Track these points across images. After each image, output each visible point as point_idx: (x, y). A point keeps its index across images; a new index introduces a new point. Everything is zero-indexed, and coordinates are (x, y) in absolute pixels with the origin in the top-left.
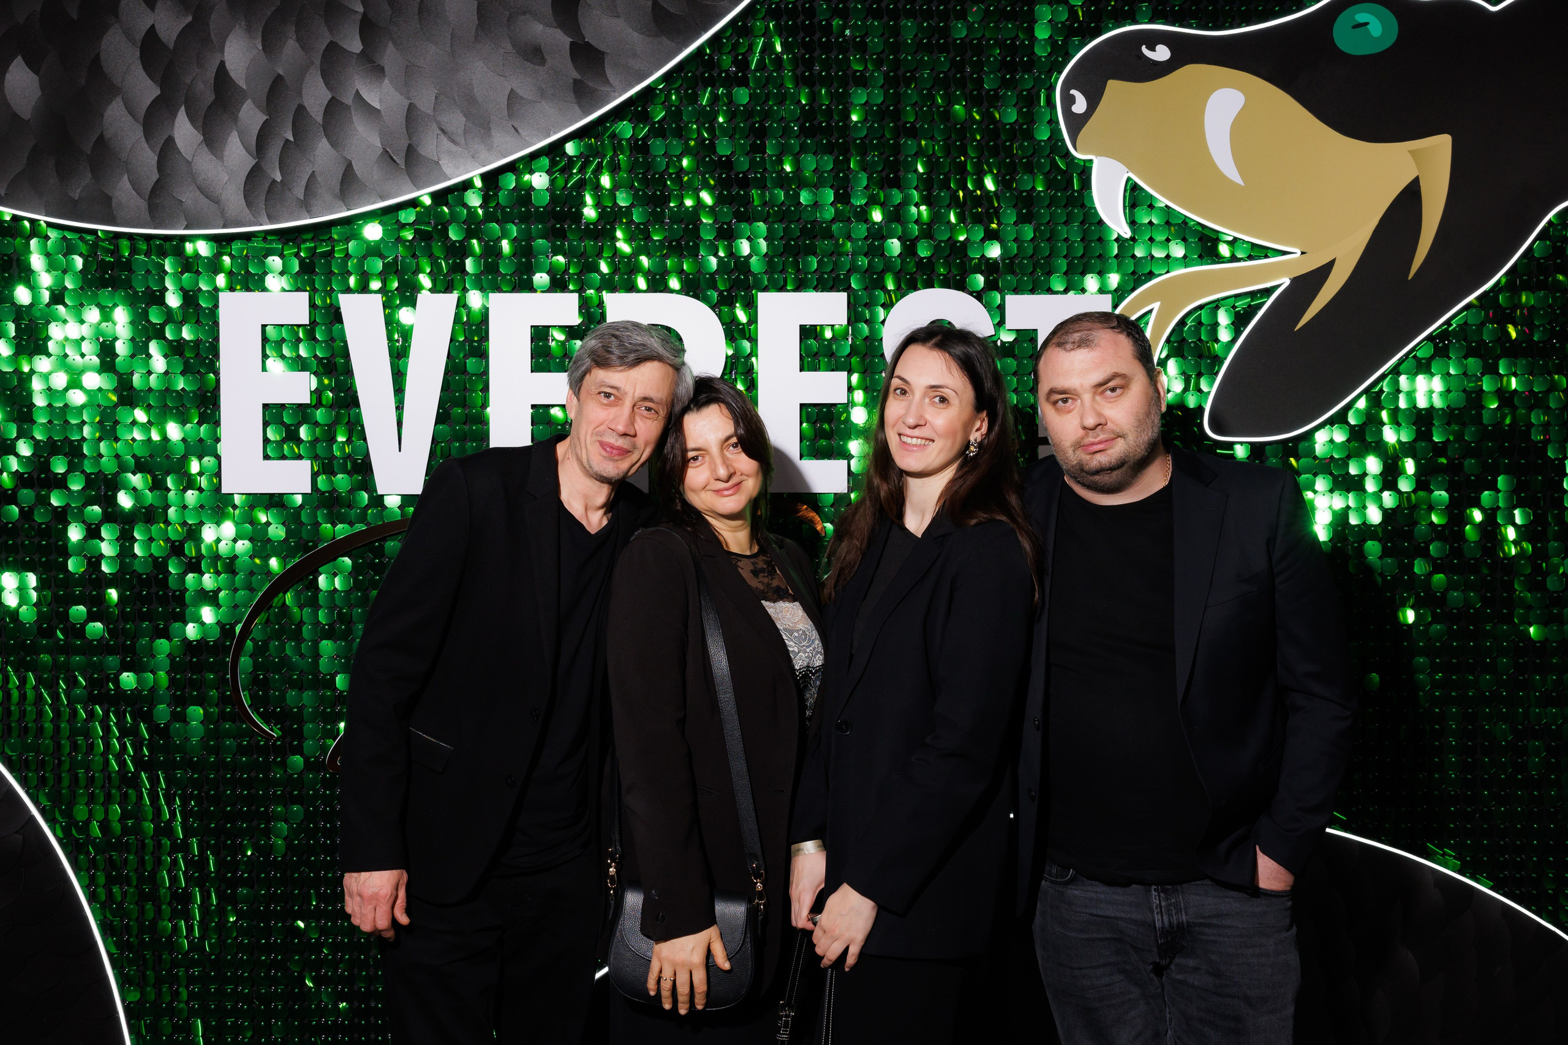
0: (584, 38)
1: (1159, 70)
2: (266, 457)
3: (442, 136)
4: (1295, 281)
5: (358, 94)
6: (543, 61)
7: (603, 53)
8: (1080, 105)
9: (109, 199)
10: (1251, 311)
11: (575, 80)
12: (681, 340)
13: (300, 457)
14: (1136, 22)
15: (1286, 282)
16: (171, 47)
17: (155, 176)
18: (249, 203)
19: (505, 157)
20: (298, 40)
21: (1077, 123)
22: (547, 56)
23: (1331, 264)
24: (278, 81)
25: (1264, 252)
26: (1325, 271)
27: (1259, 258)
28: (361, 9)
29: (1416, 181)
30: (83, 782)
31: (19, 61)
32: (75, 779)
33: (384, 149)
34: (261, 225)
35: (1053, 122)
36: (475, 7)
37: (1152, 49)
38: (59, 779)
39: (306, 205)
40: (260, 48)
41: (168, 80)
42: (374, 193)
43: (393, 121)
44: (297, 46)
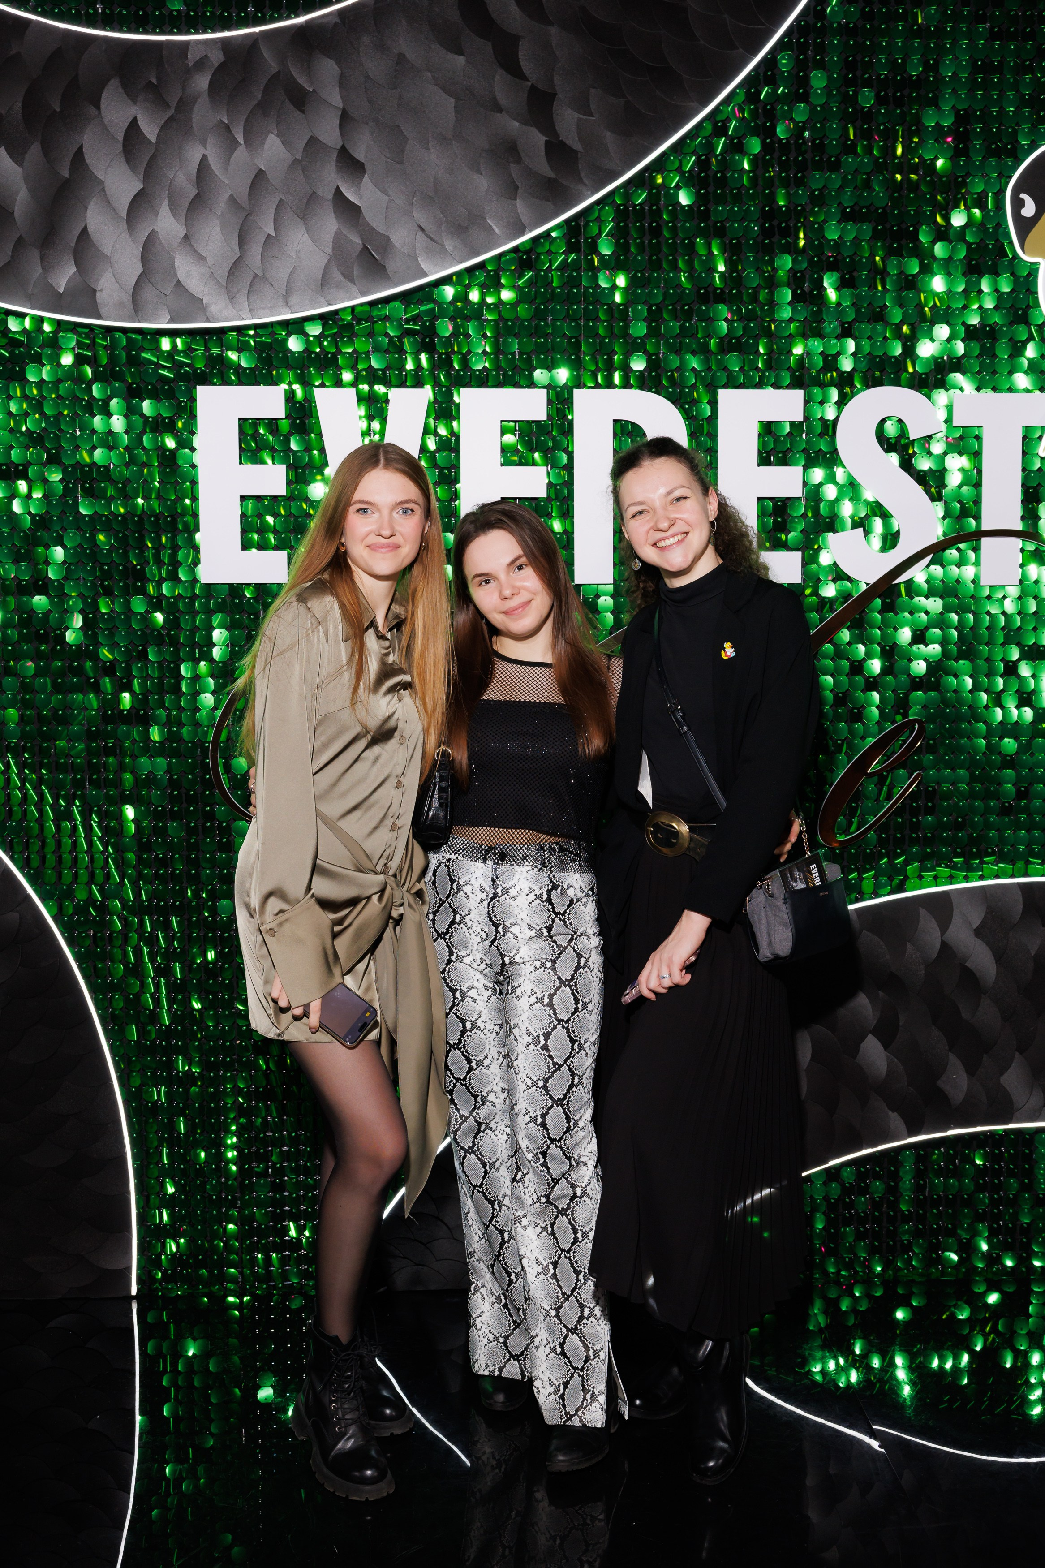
0: (558, 136)
2: (245, 547)
3: (420, 233)
5: (338, 191)
6: (518, 160)
7: (576, 152)
8: (1030, 209)
9: (94, 291)
11: (551, 181)
13: (277, 548)
16: (154, 142)
17: (138, 269)
18: (232, 298)
19: (478, 254)
20: (278, 136)
21: (1025, 226)
22: (522, 155)
24: (260, 177)
28: (341, 106)
30: (66, 865)
32: (60, 860)
33: (364, 245)
34: (243, 319)
35: (1003, 223)
36: (453, 105)
38: (43, 859)
39: (285, 301)
40: (242, 142)
41: (150, 174)
42: (354, 289)
43: (373, 217)
44: (278, 141)
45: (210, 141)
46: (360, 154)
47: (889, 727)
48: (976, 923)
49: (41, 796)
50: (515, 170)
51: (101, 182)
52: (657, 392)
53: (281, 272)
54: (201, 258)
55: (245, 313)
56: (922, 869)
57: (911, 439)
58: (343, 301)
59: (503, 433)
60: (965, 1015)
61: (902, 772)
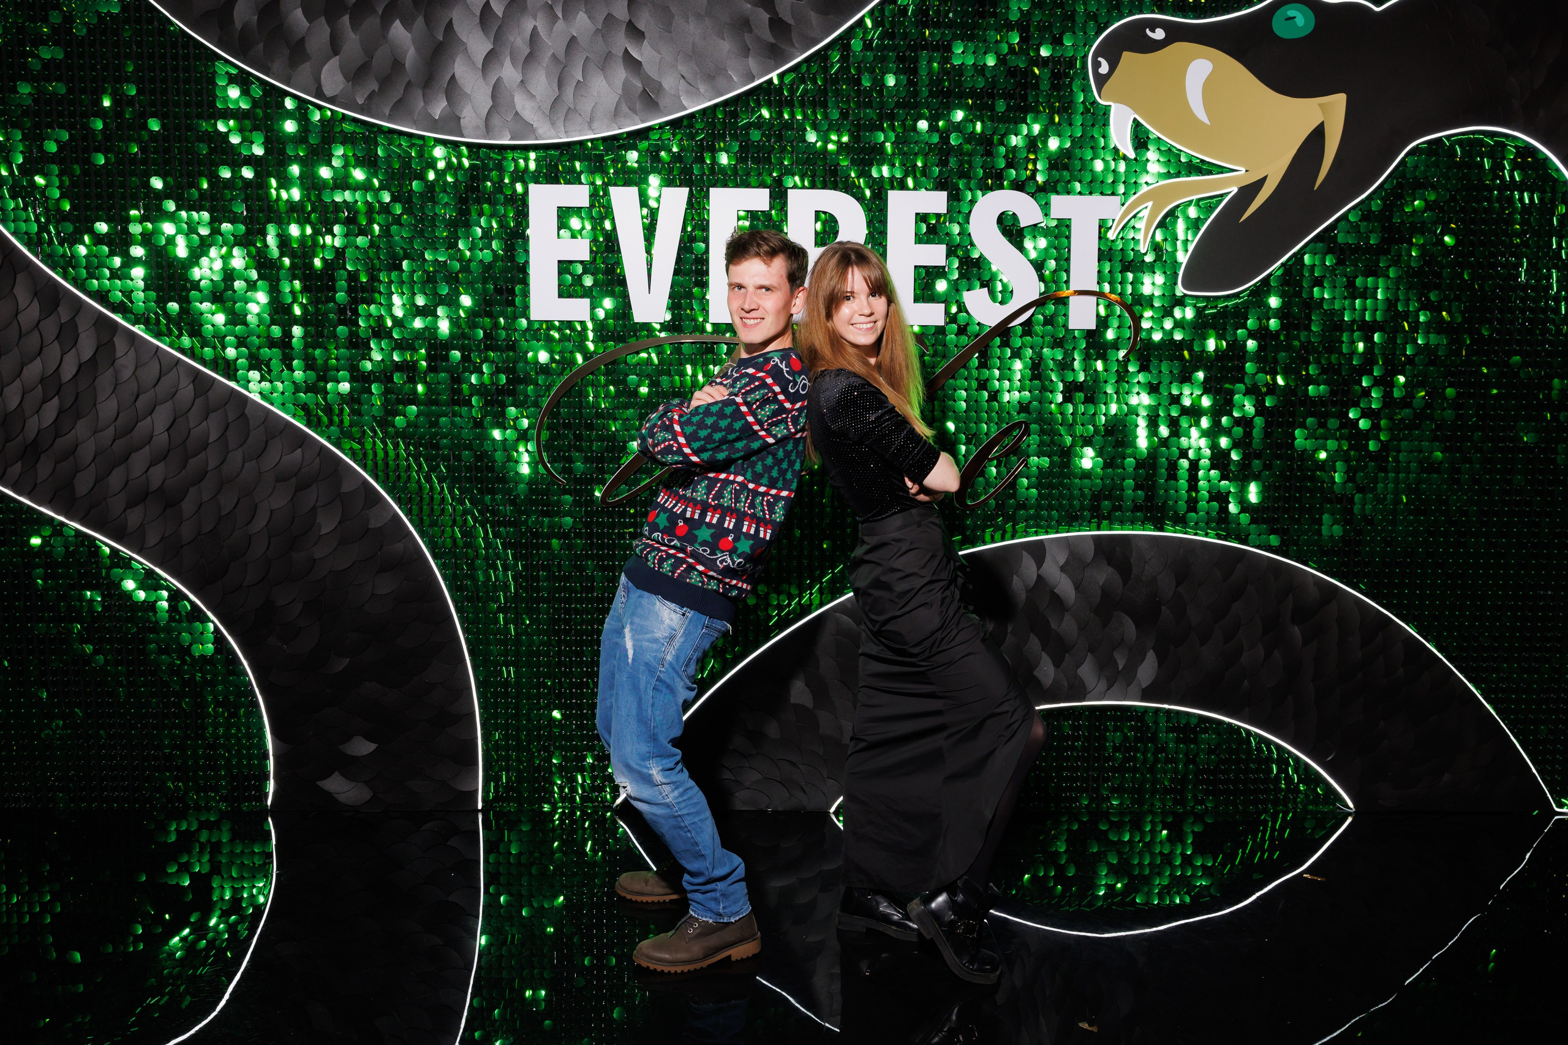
0: (776, 13)
1: (1158, 45)
2: (560, 296)
3: (682, 80)
4: (1241, 189)
5: (626, 50)
6: (750, 31)
7: (790, 25)
8: (1104, 69)
9: (459, 118)
10: (1210, 209)
11: (772, 45)
12: (837, 221)
13: (582, 297)
14: (1141, 12)
15: (1235, 190)
16: (500, 14)
17: (490, 103)
18: (553, 124)
19: (722, 95)
20: (586, 13)
21: (1101, 80)
22: (753, 27)
23: (1265, 178)
24: (573, 41)
25: (1222, 170)
26: (1260, 184)
27: (1218, 173)
29: (1322, 123)
30: (437, 513)
31: (397, 23)
32: (432, 510)
33: (644, 89)
34: (560, 139)
35: (1086, 78)
37: (1153, 31)
38: (421, 509)
39: (590, 125)
40: (560, 16)
41: (498, 39)
42: (637, 118)
43: (650, 69)
44: (585, 17)
45: (540, 15)
46: (641, 26)
47: (1005, 426)
48: (1062, 561)
49: (420, 466)
50: (747, 37)
51: (464, 44)
52: (846, 192)
53: (586, 106)
54: (532, 96)
55: (562, 134)
56: (1027, 527)
57: (1022, 226)
58: (629, 126)
59: (739, 219)
60: (1053, 626)
61: (1014, 458)
